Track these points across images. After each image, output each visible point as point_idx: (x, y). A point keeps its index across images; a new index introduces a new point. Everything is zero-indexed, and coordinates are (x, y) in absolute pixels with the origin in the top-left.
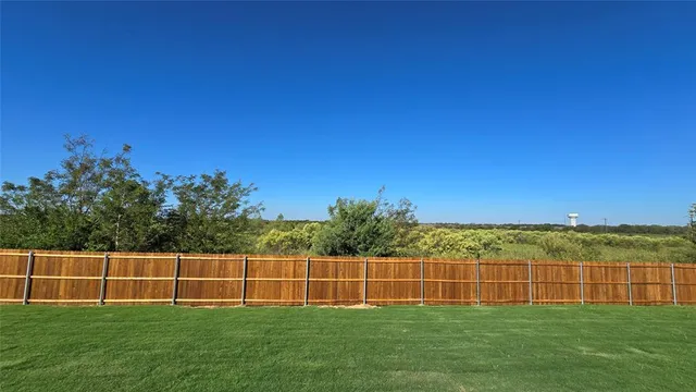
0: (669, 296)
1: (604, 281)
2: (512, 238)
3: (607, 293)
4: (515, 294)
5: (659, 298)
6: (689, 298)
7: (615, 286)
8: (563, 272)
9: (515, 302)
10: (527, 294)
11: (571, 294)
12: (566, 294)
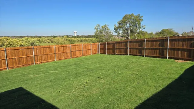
0: (82, 54)
1: (63, 52)
2: (49, 41)
3: (64, 56)
4: (27, 61)
5: (79, 55)
6: (86, 54)
7: (67, 53)
8: (48, 50)
9: (27, 65)
10: (33, 61)
11: (51, 58)
12: (49, 58)
